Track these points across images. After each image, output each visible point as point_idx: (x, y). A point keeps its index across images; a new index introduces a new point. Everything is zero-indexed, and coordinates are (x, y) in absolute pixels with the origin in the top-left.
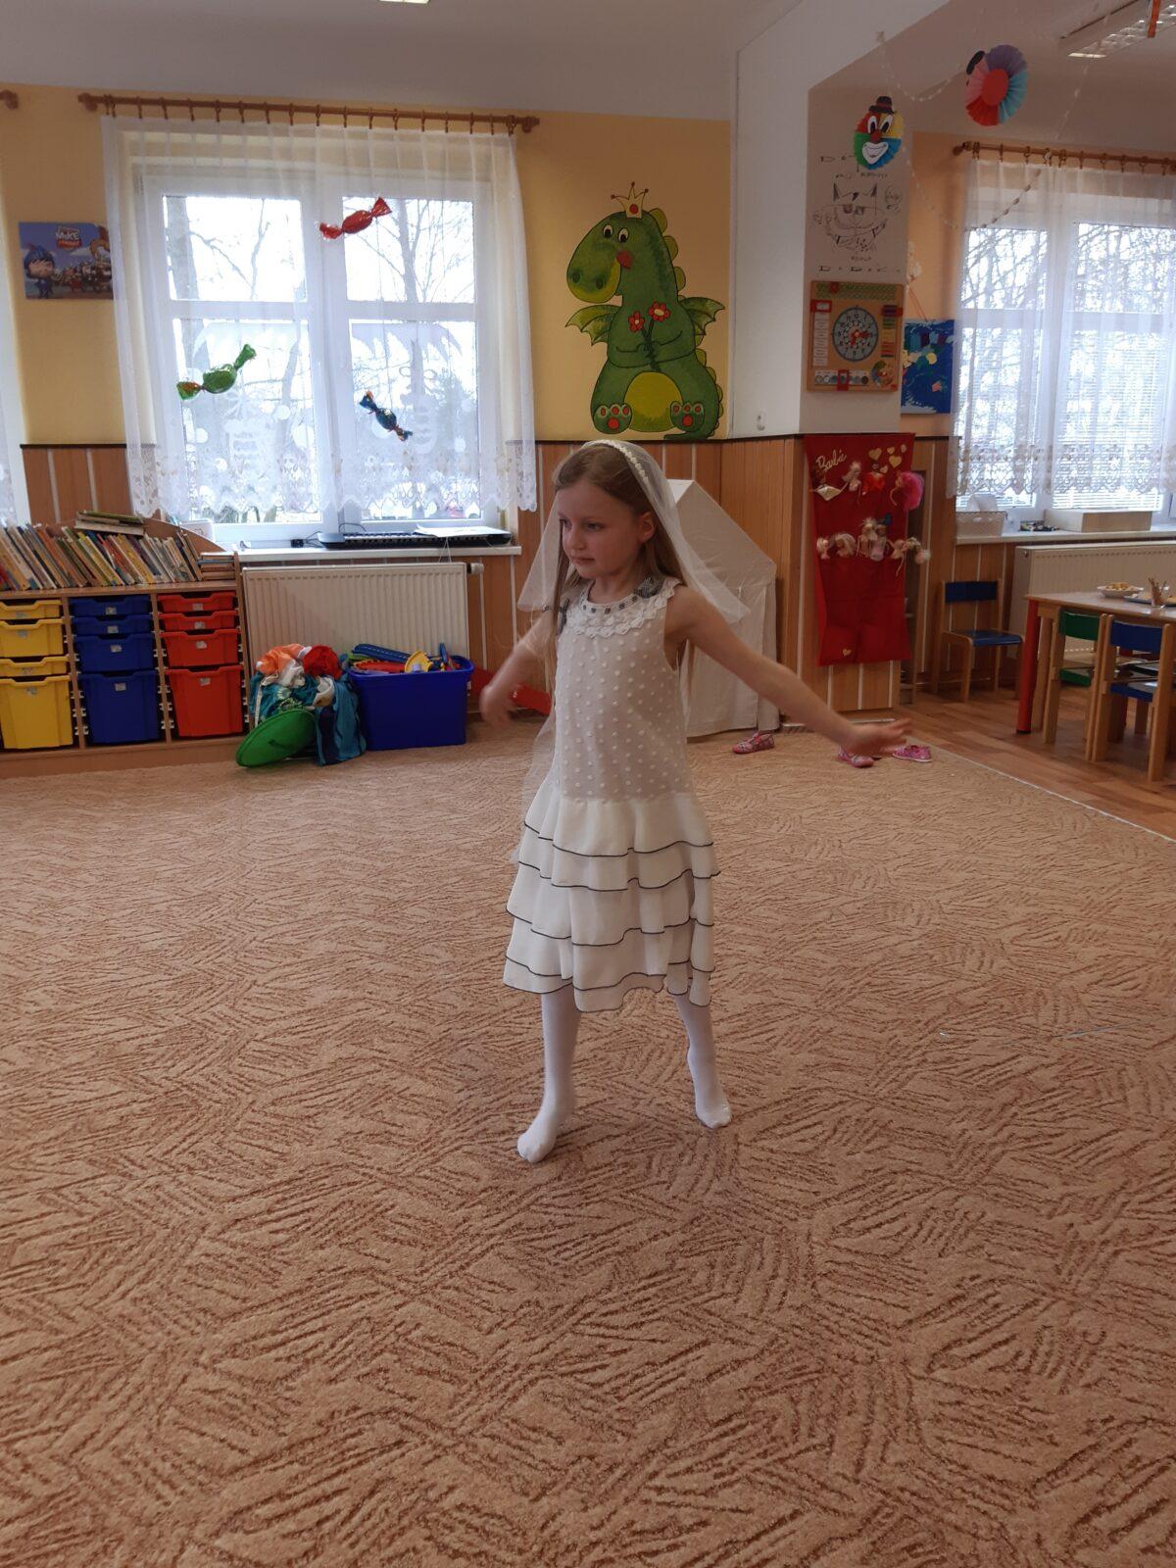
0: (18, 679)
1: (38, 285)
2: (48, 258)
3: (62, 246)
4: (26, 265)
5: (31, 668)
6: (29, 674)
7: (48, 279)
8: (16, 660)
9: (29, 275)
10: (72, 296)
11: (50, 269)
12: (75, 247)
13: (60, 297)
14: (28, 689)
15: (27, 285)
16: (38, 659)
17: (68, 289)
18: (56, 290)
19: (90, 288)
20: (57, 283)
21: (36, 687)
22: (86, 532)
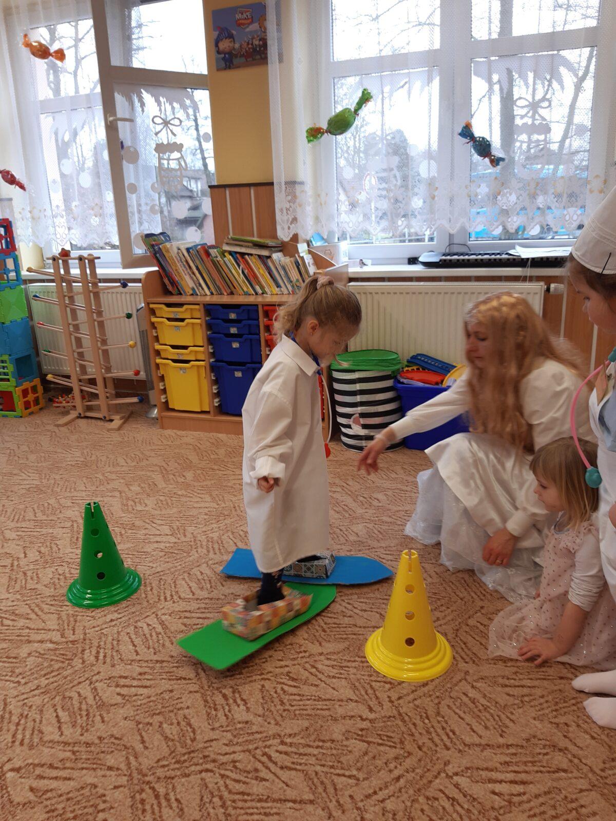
0: (175, 361)
1: (224, 59)
2: (231, 36)
3: (239, 25)
4: (217, 45)
5: (182, 354)
6: (181, 358)
7: (230, 53)
8: (174, 347)
9: (219, 52)
10: (246, 65)
11: (231, 45)
12: (249, 24)
13: (238, 67)
14: (181, 368)
15: (217, 60)
16: (185, 348)
17: (243, 60)
18: (236, 61)
19: (258, 57)
20: (236, 56)
21: (185, 368)
22: (230, 253)
